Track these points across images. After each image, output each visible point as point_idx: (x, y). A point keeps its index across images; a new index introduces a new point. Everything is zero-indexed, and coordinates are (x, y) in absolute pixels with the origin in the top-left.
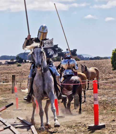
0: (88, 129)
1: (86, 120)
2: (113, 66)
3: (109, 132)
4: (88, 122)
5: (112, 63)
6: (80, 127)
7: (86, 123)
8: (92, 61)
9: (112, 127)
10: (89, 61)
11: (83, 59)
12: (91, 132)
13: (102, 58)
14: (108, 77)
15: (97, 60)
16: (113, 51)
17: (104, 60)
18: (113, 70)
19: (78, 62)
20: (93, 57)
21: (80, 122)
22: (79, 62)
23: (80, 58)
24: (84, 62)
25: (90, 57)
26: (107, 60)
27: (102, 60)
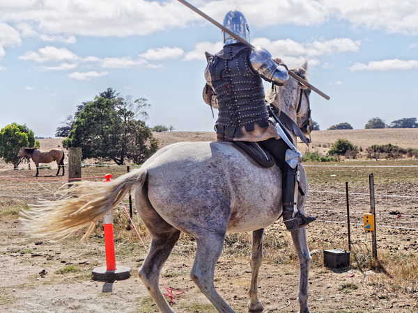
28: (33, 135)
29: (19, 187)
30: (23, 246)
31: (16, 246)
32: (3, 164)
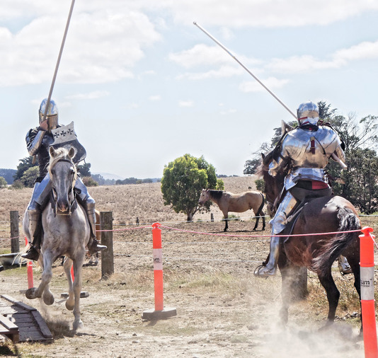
0: (143, 318)
1: (134, 301)
2: (165, 196)
3: (186, 324)
4: (139, 304)
5: (164, 189)
6: (126, 315)
7: (135, 306)
8: (121, 186)
9: (190, 314)
10: (117, 186)
11: (103, 182)
12: (149, 325)
13: (140, 182)
14: (155, 219)
15: (133, 185)
16: (166, 166)
17: (147, 185)
18: (165, 204)
19: (95, 188)
20: (122, 179)
21: (121, 304)
22: (97, 187)
23: (98, 180)
24: (107, 189)
25: (116, 179)
26: (151, 184)
27: (142, 185)
28: (214, 172)
29: (203, 247)
30: (230, 332)
31: (220, 332)
32: (171, 214)
